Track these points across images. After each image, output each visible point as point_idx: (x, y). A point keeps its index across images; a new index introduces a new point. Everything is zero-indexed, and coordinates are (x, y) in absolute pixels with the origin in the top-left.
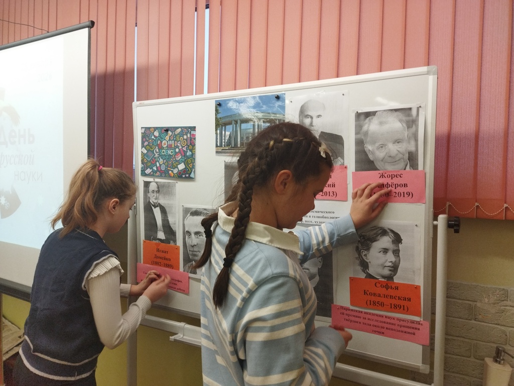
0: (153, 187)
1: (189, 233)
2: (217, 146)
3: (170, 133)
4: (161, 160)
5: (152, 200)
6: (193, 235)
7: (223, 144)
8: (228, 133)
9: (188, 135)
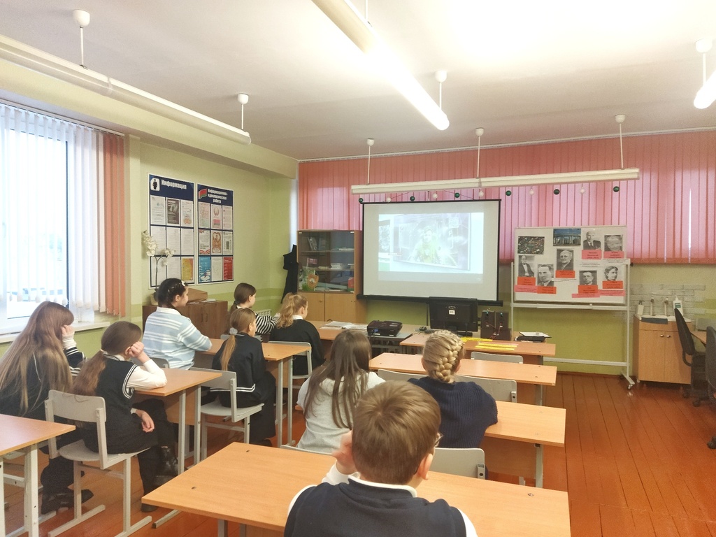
3: (532, 239)
4: (528, 248)
5: (523, 262)
6: (543, 274)
9: (541, 239)
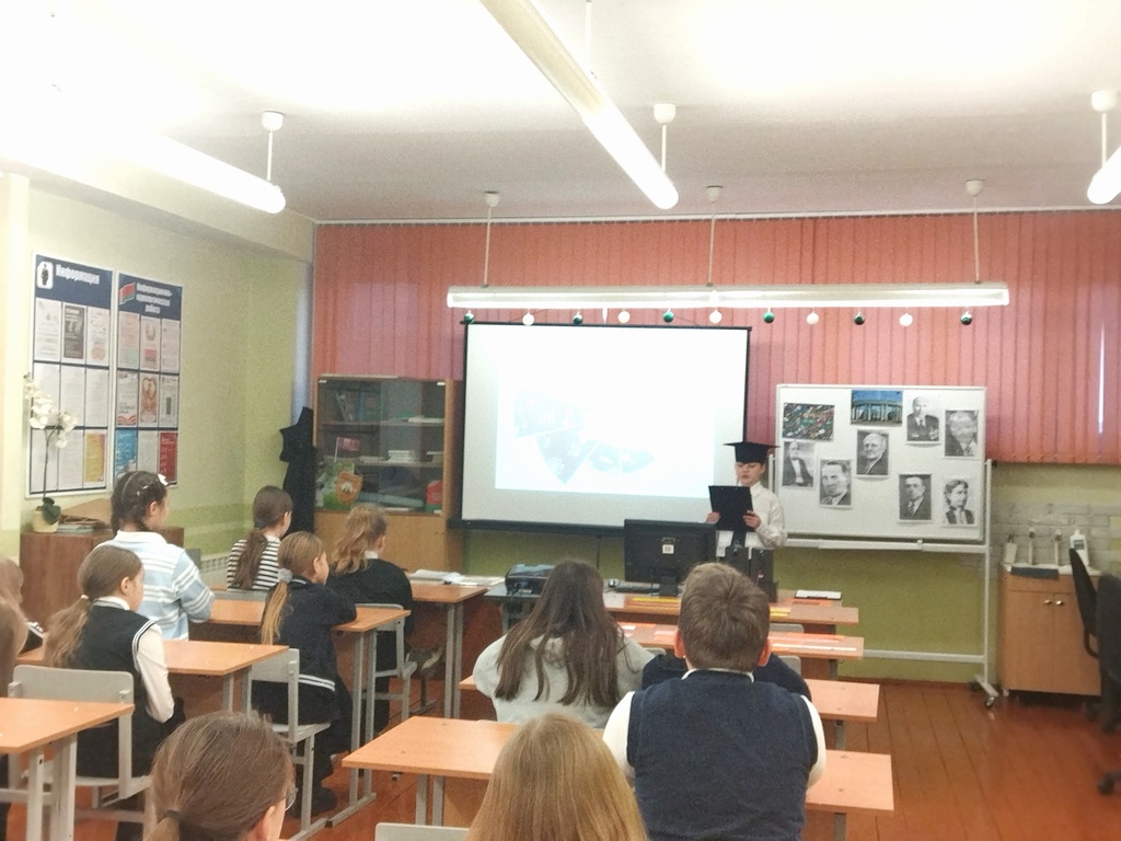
0: (793, 445)
1: (826, 477)
2: (852, 419)
3: (811, 408)
4: (803, 427)
5: (792, 455)
6: (830, 479)
7: (857, 418)
9: (827, 411)
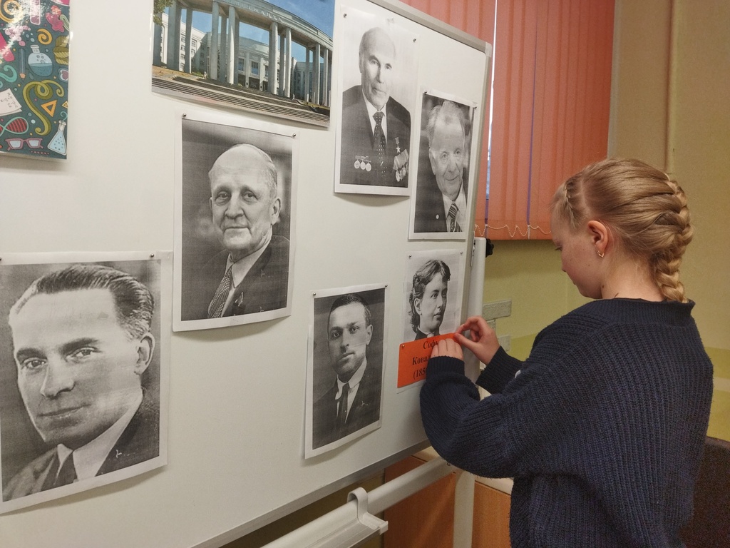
1: (33, 355)
2: (157, 62)
7: (182, 61)
8: (197, 34)
